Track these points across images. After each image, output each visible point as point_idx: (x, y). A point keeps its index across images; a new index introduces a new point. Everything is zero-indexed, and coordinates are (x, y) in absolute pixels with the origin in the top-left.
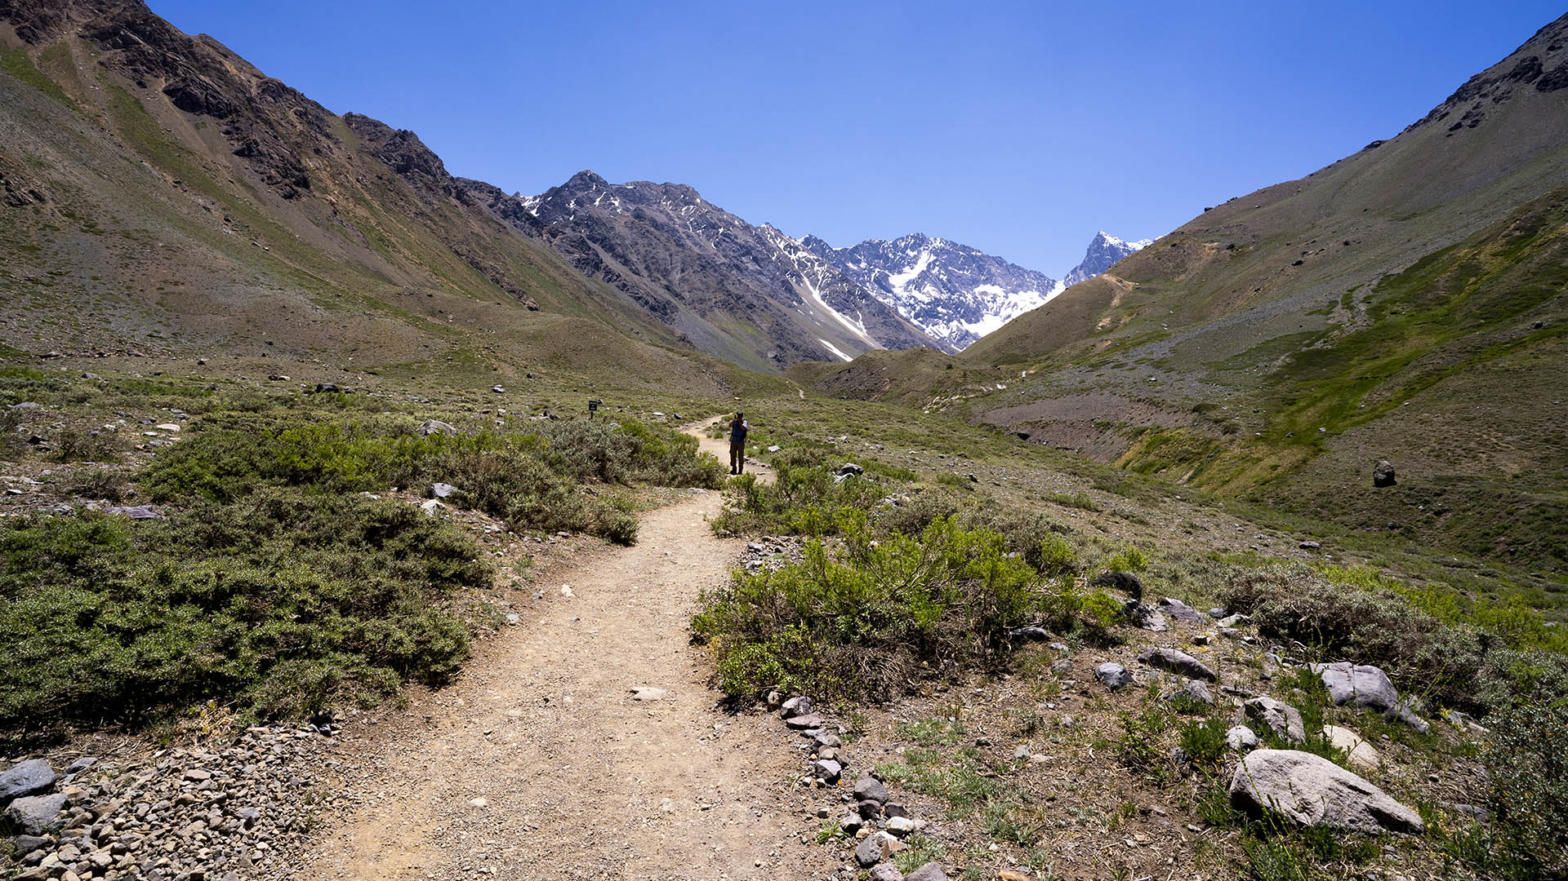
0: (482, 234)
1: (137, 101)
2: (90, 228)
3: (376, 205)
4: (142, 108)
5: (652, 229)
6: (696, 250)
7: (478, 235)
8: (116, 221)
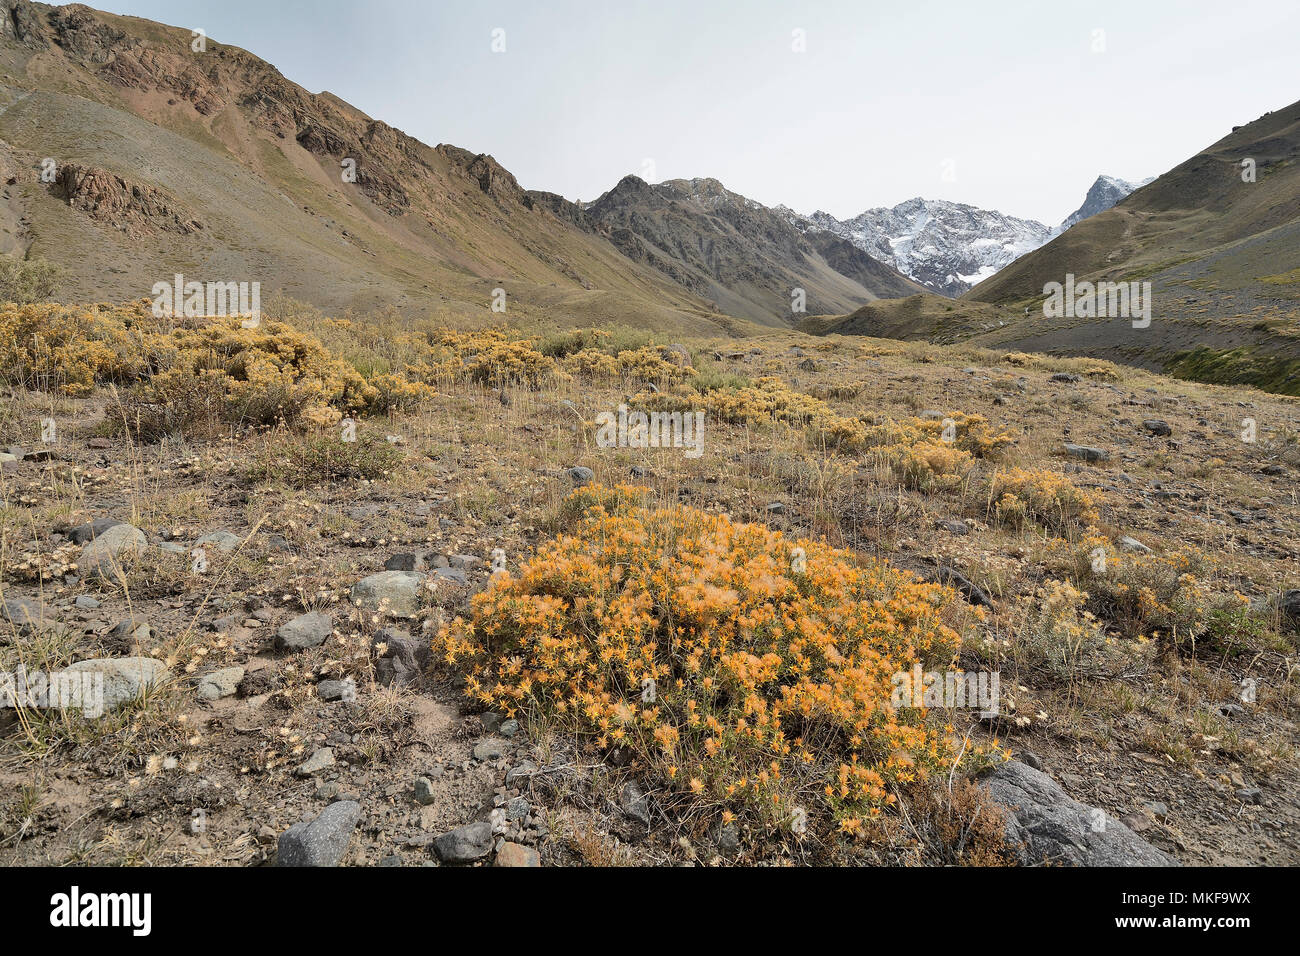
0: (549, 234)
1: (278, 149)
2: (235, 247)
3: (464, 215)
4: (282, 154)
5: (686, 219)
6: (721, 233)
7: (545, 235)
8: (255, 240)
